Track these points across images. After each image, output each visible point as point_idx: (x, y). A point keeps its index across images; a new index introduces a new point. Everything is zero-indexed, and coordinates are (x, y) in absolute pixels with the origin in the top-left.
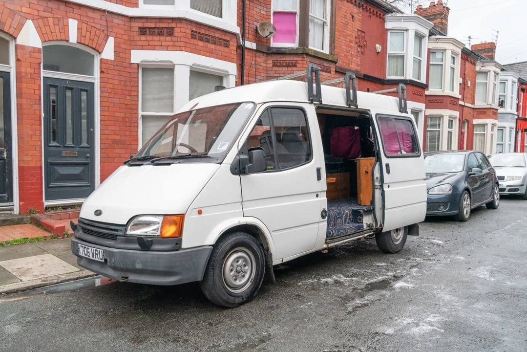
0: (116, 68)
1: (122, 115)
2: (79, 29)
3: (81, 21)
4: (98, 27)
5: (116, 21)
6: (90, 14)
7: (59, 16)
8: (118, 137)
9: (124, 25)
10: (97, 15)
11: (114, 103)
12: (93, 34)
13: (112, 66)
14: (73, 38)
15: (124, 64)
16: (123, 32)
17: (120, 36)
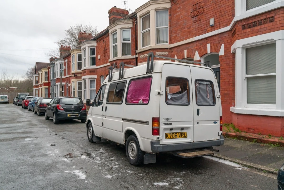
0: (225, 58)
1: (228, 80)
2: (211, 46)
3: (211, 43)
4: (217, 42)
5: (225, 35)
6: (215, 38)
7: (204, 45)
8: (226, 92)
9: (229, 35)
10: (217, 37)
11: (224, 75)
12: (216, 46)
13: (223, 58)
14: (209, 52)
15: (229, 55)
16: (227, 39)
17: (227, 42)
